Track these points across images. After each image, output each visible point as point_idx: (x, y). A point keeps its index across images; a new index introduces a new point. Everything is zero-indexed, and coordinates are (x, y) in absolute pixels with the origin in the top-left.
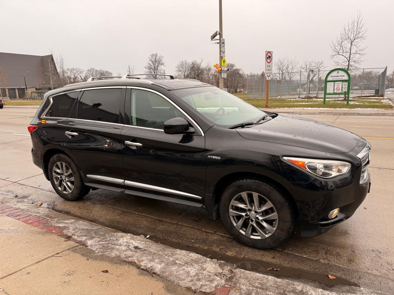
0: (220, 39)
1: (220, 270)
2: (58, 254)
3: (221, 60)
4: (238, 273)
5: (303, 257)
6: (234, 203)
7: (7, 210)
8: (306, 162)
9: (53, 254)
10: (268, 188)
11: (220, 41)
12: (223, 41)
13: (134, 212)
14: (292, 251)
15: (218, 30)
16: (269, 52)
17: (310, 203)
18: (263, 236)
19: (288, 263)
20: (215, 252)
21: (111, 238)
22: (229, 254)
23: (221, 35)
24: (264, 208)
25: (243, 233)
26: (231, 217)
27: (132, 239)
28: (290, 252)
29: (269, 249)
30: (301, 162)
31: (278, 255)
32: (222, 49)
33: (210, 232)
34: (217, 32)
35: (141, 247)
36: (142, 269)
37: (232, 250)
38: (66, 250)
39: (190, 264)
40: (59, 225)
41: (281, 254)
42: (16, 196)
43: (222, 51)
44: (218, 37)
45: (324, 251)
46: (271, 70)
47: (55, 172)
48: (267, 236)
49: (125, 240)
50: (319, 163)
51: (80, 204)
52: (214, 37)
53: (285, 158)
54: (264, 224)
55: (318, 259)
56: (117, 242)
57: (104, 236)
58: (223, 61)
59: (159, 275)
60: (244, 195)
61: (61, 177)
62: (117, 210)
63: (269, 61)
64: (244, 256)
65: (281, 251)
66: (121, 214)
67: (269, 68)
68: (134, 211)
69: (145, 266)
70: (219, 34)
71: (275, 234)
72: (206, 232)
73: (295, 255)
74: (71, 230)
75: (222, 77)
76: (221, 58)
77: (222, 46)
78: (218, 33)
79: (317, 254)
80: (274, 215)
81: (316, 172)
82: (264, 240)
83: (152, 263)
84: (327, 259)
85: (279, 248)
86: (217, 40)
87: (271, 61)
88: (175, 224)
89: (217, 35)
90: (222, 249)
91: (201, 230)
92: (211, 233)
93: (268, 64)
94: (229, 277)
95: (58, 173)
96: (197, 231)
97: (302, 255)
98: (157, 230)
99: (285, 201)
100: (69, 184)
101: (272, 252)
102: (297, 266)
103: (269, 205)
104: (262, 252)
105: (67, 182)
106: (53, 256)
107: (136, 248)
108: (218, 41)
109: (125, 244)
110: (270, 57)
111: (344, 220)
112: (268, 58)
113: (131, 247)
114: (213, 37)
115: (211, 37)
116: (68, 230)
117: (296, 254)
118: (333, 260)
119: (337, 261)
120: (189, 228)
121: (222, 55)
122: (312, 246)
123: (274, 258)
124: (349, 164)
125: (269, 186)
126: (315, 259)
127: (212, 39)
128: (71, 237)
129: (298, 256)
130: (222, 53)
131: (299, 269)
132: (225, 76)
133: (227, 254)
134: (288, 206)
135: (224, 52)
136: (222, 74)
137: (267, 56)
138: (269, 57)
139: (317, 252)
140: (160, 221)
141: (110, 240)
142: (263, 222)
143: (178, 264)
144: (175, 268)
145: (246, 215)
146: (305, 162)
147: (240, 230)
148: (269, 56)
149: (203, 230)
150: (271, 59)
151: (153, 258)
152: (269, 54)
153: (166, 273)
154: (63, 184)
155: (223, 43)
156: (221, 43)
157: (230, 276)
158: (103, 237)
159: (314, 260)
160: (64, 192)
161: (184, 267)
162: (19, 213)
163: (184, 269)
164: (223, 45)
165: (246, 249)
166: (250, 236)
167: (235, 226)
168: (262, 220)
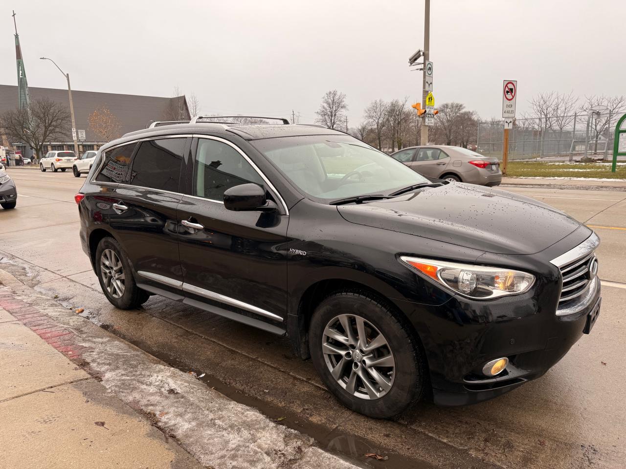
0: (424, 63)
1: (281, 446)
2: (52, 387)
3: (424, 98)
4: (310, 454)
5: (440, 441)
6: (329, 332)
7: (30, 316)
8: (439, 268)
9: (45, 387)
10: (377, 309)
11: (425, 66)
12: (429, 66)
13: (201, 335)
14: (425, 428)
15: (422, 49)
16: (510, 82)
17: (456, 342)
18: (372, 394)
19: (408, 449)
20: (293, 415)
21: (143, 373)
22: (315, 419)
23: (426, 56)
24: (374, 345)
25: (344, 386)
26: (324, 355)
27: (173, 376)
28: (421, 430)
29: (385, 419)
30: (430, 266)
31: (398, 431)
32: (427, 79)
33: (300, 379)
34: (419, 51)
35: (179, 392)
36: (159, 428)
37: (322, 414)
38: (66, 383)
39: (236, 428)
40: (84, 344)
41: (402, 431)
42: (56, 297)
43: (427, 82)
44: (421, 60)
45: (484, 435)
46: (513, 112)
47: (104, 264)
48: (378, 395)
49: (160, 378)
50: (462, 270)
51: (133, 315)
52: (416, 59)
53: (404, 258)
54: (374, 373)
55: (466, 448)
56: (146, 379)
57: (136, 366)
58: (429, 98)
59: (178, 440)
60: (343, 319)
61: (110, 273)
62: (179, 329)
63: (509, 96)
64: (337, 427)
65: (406, 426)
66: (181, 336)
67: (510, 109)
68: (201, 333)
69: (166, 423)
70: (424, 54)
71: (392, 393)
72: (295, 378)
73: (428, 435)
74: (94, 353)
75: (426, 124)
76: (426, 93)
77: (427, 74)
78: (421, 53)
79: (469, 439)
80: (388, 360)
81: (457, 287)
82: (374, 402)
83: (179, 419)
84: (483, 450)
85: (403, 419)
86: (419, 64)
87: (513, 97)
88: (252, 359)
89: (420, 56)
90: (307, 409)
91: (289, 374)
92: (303, 380)
93: (508, 103)
94: (290, 460)
95: (107, 267)
96: (281, 374)
97: (439, 437)
98: (221, 366)
99: (406, 336)
100: (119, 283)
101: (389, 425)
102: (422, 457)
103: (380, 341)
104: (371, 424)
105: (117, 281)
106: (43, 390)
107: (171, 391)
108: (422, 66)
109: (157, 383)
110: (511, 90)
111: (521, 380)
112: (508, 92)
113: (163, 389)
114: (413, 60)
115: (410, 60)
116: (91, 353)
117: (430, 434)
118: (493, 454)
119: (501, 457)
120: (270, 369)
121: (427, 89)
122: (466, 423)
123: (387, 436)
124: (532, 276)
125: (380, 306)
126: (461, 448)
127: (411, 64)
128: (88, 363)
129: (431, 438)
130: (427, 85)
131: (423, 461)
132: (432, 123)
133: (310, 419)
134: (411, 344)
135: (431, 83)
136: (427, 120)
137: (507, 89)
138: (510, 90)
139: (471, 435)
140: (233, 352)
141: (141, 374)
142: (372, 370)
143: (217, 426)
144: (209, 432)
145: (348, 354)
146: (437, 268)
147: (339, 379)
148: (510, 89)
149: (291, 373)
150: (513, 94)
151: (185, 411)
152: (510, 86)
153: (191, 438)
154: (113, 284)
155: (430, 69)
156: (427, 69)
157: (293, 458)
158: (132, 369)
159: (459, 450)
160: (114, 296)
161: (224, 433)
162: (42, 322)
163: (223, 436)
164: (430, 73)
165: (347, 414)
166: (354, 393)
167: (331, 372)
168: (370, 367)
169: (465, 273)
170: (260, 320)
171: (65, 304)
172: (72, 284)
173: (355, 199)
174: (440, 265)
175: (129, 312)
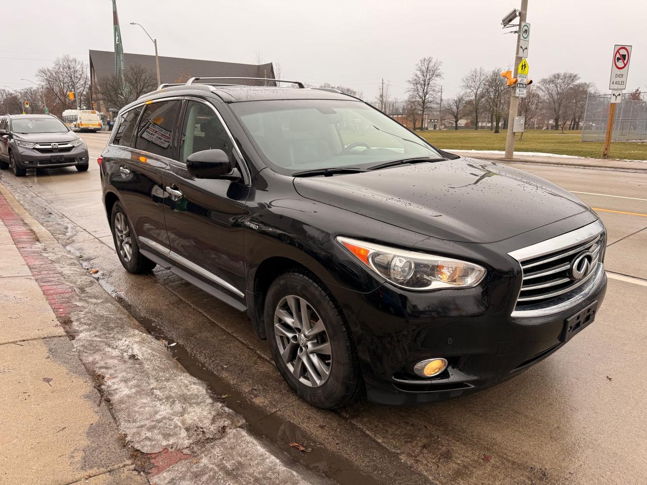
0: (520, 25)
1: (207, 423)
2: (24, 341)
3: (517, 65)
4: (231, 435)
5: (374, 441)
6: (280, 312)
7: (46, 272)
8: (371, 252)
9: (17, 340)
10: (317, 293)
11: (520, 28)
12: (526, 28)
13: (191, 305)
14: (364, 424)
15: (519, 8)
16: (624, 48)
17: (394, 335)
18: (314, 382)
19: (337, 444)
20: (238, 394)
21: (115, 336)
22: (258, 401)
23: (523, 16)
24: (316, 331)
25: (291, 369)
26: (276, 336)
27: (142, 342)
28: (360, 425)
29: (323, 409)
30: (364, 250)
31: (335, 424)
32: (522, 43)
33: (263, 358)
34: (515, 11)
35: (139, 358)
36: (100, 391)
37: (267, 396)
38: (39, 338)
39: (171, 400)
40: (78, 304)
41: (340, 425)
42: (81, 257)
43: (521, 47)
44: (516, 21)
45: (425, 441)
46: (623, 83)
47: (117, 227)
48: (319, 383)
49: (127, 342)
50: (395, 256)
51: (140, 279)
52: (510, 21)
53: (340, 239)
54: (315, 360)
55: (399, 451)
56: (115, 344)
57: (113, 329)
58: (522, 66)
59: (111, 405)
60: (290, 299)
61: (121, 236)
62: (174, 297)
63: (620, 64)
64: (276, 412)
65: (346, 419)
66: (173, 304)
67: (618, 79)
68: (192, 303)
69: (109, 387)
70: (520, 13)
71: (328, 383)
72: (260, 357)
73: (365, 432)
74: (82, 313)
75: (517, 95)
76: (519, 59)
77: (522, 38)
78: (518, 14)
79: (406, 442)
80: (326, 348)
81: (389, 275)
82: (315, 389)
83: (122, 385)
84: (416, 457)
85: (347, 412)
86: (514, 26)
87: (625, 65)
88: (228, 333)
89: (515, 16)
90: (255, 390)
91: (255, 353)
92: (266, 360)
93: (619, 72)
94: (208, 438)
95: (119, 230)
96: (247, 351)
97: (375, 436)
98: (195, 338)
99: (342, 323)
100: (128, 247)
101: (330, 416)
102: (348, 454)
103: (320, 327)
104: (312, 413)
105: (126, 245)
106: (14, 343)
107: (133, 357)
108: (517, 28)
109: (123, 347)
110: (624, 56)
111: (467, 386)
112: (619, 59)
113: (125, 354)
114: (507, 21)
115: (503, 21)
116: (80, 312)
117: (367, 432)
118: (425, 462)
119: (431, 467)
120: (240, 345)
121: (521, 55)
122: (413, 425)
123: (322, 427)
124: (483, 269)
125: (321, 289)
126: (393, 451)
127: (505, 26)
128: (72, 322)
129: (367, 436)
130: (521, 50)
131: (346, 459)
132: (523, 94)
133: (254, 400)
134: (345, 333)
135: (526, 48)
136: (517, 91)
137: (618, 56)
138: (622, 57)
139: (410, 438)
140: (213, 324)
141: (113, 337)
142: (313, 357)
143: (154, 396)
144: (144, 401)
145: (295, 338)
146: (369, 251)
147: (288, 362)
148: (622, 55)
149: (258, 352)
150: (625, 62)
151: (133, 377)
152: (623, 52)
153: (124, 404)
154: (124, 248)
155: (526, 31)
156: (523, 32)
157: (211, 437)
158: (107, 332)
159: (390, 453)
160: (125, 259)
161: (158, 403)
162: (53, 279)
163: (155, 406)
164: (525, 36)
165: (293, 400)
166: (300, 377)
167: (281, 354)
168: (312, 352)
169: (400, 259)
170: (228, 294)
171: (85, 264)
172: (99, 245)
173: (324, 171)
174: (372, 248)
175: (137, 276)
